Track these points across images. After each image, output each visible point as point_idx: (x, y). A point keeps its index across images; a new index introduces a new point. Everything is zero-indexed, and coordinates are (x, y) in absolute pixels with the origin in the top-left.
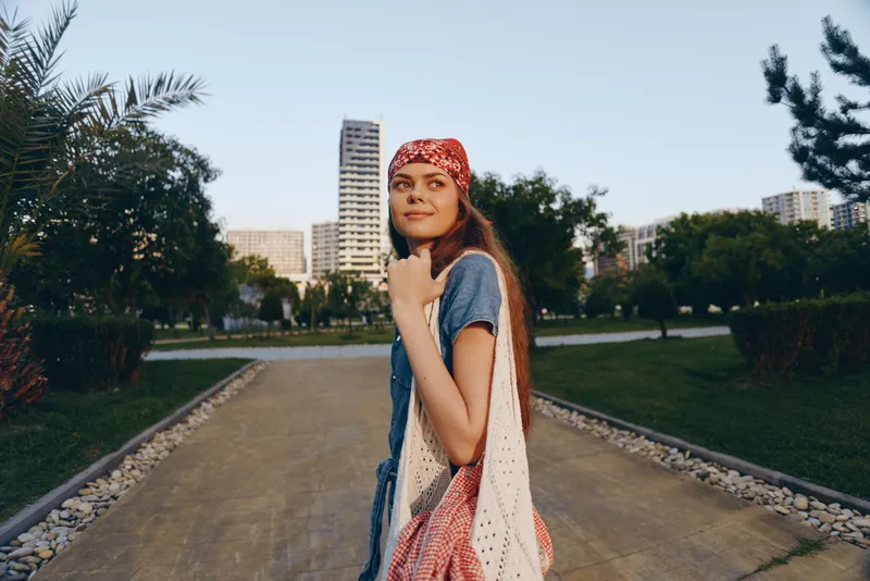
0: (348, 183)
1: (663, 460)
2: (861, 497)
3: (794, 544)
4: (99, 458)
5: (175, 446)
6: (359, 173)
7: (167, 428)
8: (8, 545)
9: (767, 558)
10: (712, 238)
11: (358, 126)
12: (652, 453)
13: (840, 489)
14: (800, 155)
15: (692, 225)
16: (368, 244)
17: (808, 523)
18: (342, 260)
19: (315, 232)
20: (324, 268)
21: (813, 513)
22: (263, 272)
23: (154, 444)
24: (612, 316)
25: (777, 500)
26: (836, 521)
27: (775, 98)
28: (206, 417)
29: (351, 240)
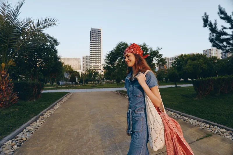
0: (92, 45)
1: (175, 116)
2: (222, 125)
3: (205, 135)
4: (33, 117)
5: (52, 114)
6: (95, 43)
7: (49, 110)
8: (14, 137)
9: (199, 138)
10: (189, 61)
11: (95, 30)
12: (172, 115)
13: (217, 123)
14: (211, 40)
15: (184, 57)
16: (98, 62)
17: (209, 131)
18: (91, 66)
19: (83, 59)
20: (86, 68)
21: (211, 128)
22: (70, 69)
23: (47, 113)
24: (163, 81)
25: (202, 125)
26: (216, 130)
27: (205, 26)
28: (59, 107)
29: (93, 61)
